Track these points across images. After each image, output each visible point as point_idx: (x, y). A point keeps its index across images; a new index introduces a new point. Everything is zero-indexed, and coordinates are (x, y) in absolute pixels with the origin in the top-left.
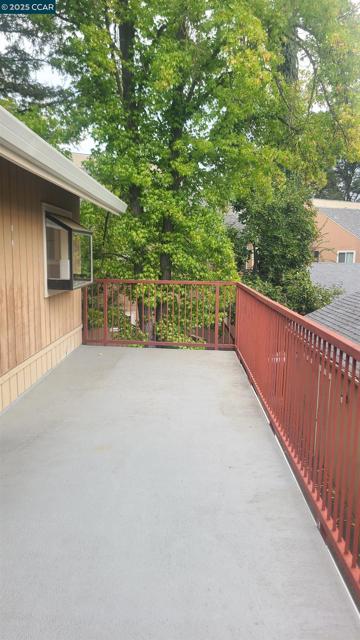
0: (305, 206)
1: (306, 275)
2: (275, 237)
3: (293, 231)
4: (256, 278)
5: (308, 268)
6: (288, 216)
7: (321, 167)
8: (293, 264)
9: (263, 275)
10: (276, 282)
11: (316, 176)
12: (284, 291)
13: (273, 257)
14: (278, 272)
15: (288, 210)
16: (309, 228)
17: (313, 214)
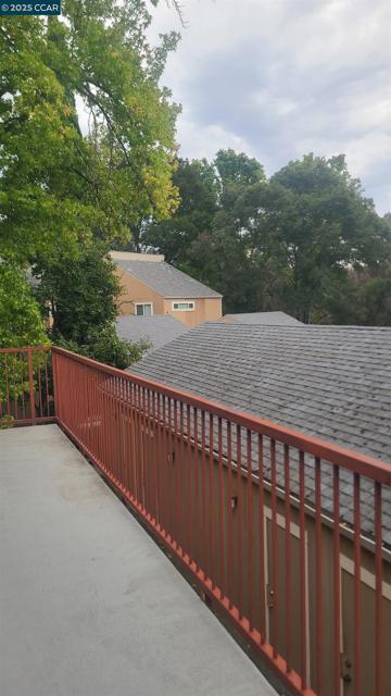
0: (105, 260)
1: (113, 331)
2: (77, 293)
3: (94, 286)
4: (59, 338)
5: (113, 324)
6: (87, 270)
7: (124, 223)
8: (98, 320)
9: (68, 334)
10: (81, 341)
11: (119, 231)
12: (91, 350)
13: (76, 314)
14: (83, 329)
15: (87, 264)
16: (110, 281)
17: (113, 268)
